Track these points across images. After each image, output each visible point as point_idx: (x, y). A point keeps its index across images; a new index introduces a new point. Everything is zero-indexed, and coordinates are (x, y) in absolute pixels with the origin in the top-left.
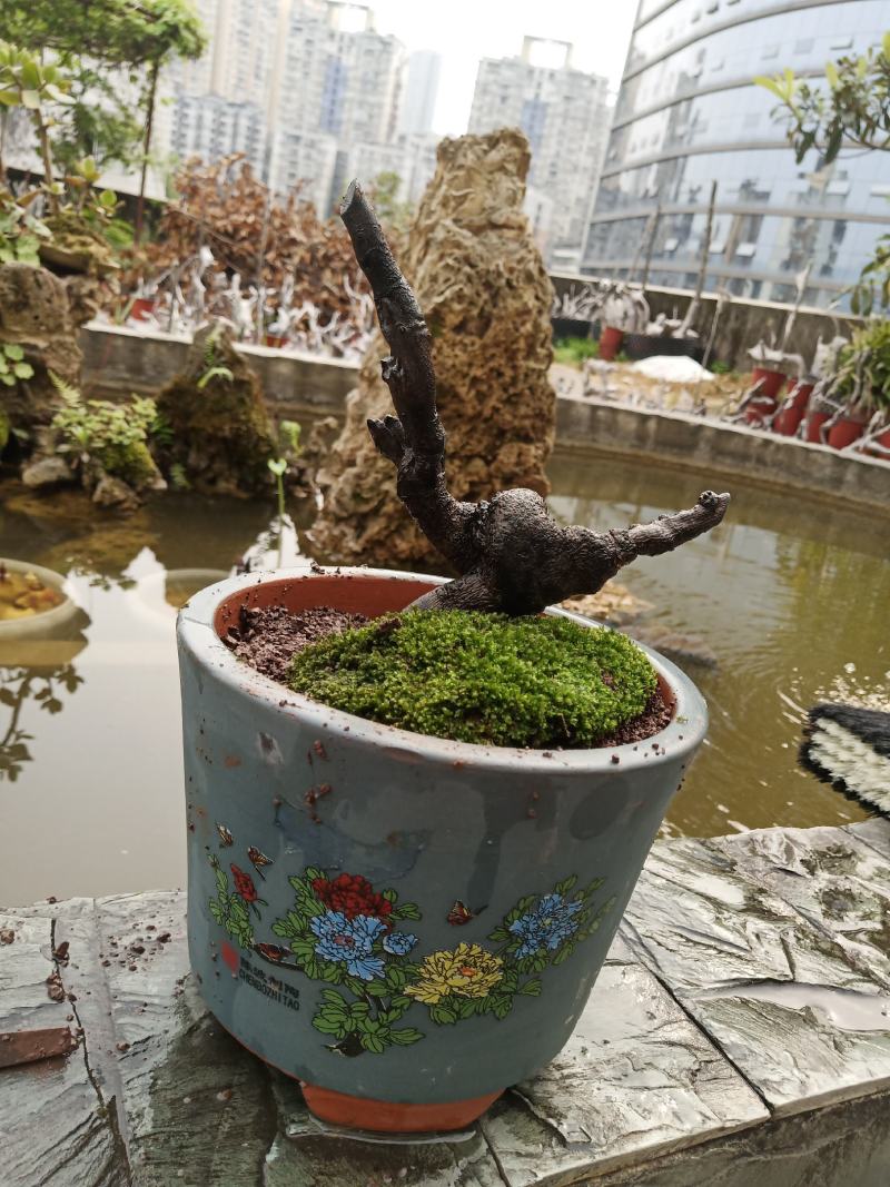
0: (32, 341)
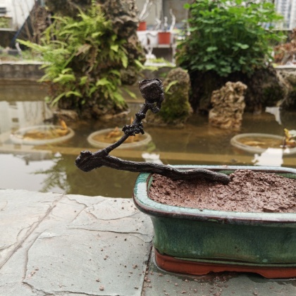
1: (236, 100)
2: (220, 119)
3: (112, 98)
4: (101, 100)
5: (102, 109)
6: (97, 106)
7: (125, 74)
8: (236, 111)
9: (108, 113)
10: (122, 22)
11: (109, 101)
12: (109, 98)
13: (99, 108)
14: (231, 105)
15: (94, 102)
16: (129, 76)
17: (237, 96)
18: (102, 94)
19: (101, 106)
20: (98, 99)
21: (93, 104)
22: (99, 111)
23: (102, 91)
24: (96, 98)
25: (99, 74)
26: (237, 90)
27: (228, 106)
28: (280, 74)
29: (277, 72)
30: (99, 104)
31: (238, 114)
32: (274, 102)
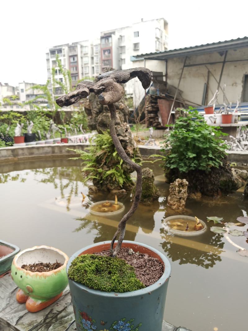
1: (180, 191)
2: (171, 202)
3: (117, 180)
4: (112, 181)
5: (112, 186)
6: (109, 184)
7: (125, 167)
8: (180, 198)
9: (114, 189)
11: (116, 182)
12: (116, 180)
13: (110, 185)
14: (177, 194)
15: (108, 182)
16: (127, 168)
17: (181, 189)
18: (112, 178)
19: (111, 185)
20: (110, 180)
21: (107, 183)
22: (110, 187)
23: (112, 176)
24: (109, 180)
25: (112, 166)
26: (181, 185)
27: (175, 194)
28: (235, 171)
29: (233, 169)
30: (110, 183)
31: (182, 200)
32: (233, 191)
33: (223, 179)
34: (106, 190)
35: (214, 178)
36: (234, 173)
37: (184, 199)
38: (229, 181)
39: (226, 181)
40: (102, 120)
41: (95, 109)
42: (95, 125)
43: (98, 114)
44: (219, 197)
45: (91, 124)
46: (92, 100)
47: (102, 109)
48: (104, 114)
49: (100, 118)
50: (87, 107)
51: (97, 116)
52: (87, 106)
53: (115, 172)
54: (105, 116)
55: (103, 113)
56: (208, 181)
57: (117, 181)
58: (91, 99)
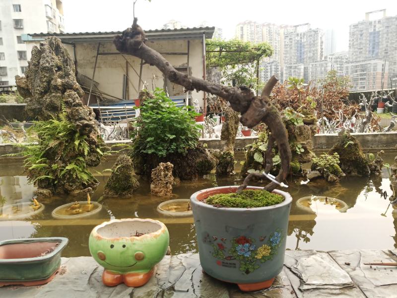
0: (303, 142)
1: (166, 175)
2: (157, 190)
3: (79, 177)
4: (71, 180)
5: (71, 186)
6: (67, 184)
8: (167, 183)
9: (76, 189)
10: (81, 125)
11: (77, 180)
12: (77, 177)
13: (69, 185)
14: (163, 179)
15: (65, 181)
16: (91, 160)
17: (167, 172)
18: (71, 175)
19: (71, 184)
20: (69, 179)
22: (70, 188)
23: (71, 173)
24: (66, 179)
25: (68, 161)
26: (167, 168)
27: (161, 180)
28: (209, 151)
29: (206, 149)
30: (69, 182)
31: (168, 185)
32: (208, 171)
33: (199, 160)
34: (62, 192)
35: (190, 160)
36: (208, 153)
37: (170, 183)
38: (206, 161)
39: (202, 162)
40: (51, 101)
41: (38, 88)
42: (40, 110)
43: (42, 94)
44: (197, 179)
45: (33, 107)
46: (31, 76)
47: (49, 89)
48: (54, 94)
49: (47, 99)
50: (23, 86)
51: (42, 98)
52: (23, 83)
53: (75, 166)
54: (54, 96)
55: (51, 93)
56: (185, 164)
57: (79, 179)
58: (29, 75)
